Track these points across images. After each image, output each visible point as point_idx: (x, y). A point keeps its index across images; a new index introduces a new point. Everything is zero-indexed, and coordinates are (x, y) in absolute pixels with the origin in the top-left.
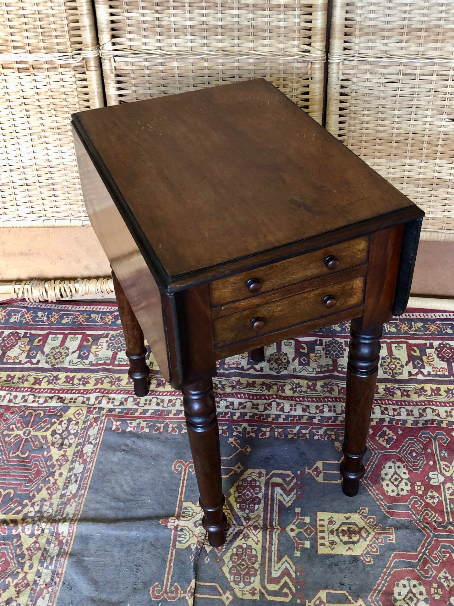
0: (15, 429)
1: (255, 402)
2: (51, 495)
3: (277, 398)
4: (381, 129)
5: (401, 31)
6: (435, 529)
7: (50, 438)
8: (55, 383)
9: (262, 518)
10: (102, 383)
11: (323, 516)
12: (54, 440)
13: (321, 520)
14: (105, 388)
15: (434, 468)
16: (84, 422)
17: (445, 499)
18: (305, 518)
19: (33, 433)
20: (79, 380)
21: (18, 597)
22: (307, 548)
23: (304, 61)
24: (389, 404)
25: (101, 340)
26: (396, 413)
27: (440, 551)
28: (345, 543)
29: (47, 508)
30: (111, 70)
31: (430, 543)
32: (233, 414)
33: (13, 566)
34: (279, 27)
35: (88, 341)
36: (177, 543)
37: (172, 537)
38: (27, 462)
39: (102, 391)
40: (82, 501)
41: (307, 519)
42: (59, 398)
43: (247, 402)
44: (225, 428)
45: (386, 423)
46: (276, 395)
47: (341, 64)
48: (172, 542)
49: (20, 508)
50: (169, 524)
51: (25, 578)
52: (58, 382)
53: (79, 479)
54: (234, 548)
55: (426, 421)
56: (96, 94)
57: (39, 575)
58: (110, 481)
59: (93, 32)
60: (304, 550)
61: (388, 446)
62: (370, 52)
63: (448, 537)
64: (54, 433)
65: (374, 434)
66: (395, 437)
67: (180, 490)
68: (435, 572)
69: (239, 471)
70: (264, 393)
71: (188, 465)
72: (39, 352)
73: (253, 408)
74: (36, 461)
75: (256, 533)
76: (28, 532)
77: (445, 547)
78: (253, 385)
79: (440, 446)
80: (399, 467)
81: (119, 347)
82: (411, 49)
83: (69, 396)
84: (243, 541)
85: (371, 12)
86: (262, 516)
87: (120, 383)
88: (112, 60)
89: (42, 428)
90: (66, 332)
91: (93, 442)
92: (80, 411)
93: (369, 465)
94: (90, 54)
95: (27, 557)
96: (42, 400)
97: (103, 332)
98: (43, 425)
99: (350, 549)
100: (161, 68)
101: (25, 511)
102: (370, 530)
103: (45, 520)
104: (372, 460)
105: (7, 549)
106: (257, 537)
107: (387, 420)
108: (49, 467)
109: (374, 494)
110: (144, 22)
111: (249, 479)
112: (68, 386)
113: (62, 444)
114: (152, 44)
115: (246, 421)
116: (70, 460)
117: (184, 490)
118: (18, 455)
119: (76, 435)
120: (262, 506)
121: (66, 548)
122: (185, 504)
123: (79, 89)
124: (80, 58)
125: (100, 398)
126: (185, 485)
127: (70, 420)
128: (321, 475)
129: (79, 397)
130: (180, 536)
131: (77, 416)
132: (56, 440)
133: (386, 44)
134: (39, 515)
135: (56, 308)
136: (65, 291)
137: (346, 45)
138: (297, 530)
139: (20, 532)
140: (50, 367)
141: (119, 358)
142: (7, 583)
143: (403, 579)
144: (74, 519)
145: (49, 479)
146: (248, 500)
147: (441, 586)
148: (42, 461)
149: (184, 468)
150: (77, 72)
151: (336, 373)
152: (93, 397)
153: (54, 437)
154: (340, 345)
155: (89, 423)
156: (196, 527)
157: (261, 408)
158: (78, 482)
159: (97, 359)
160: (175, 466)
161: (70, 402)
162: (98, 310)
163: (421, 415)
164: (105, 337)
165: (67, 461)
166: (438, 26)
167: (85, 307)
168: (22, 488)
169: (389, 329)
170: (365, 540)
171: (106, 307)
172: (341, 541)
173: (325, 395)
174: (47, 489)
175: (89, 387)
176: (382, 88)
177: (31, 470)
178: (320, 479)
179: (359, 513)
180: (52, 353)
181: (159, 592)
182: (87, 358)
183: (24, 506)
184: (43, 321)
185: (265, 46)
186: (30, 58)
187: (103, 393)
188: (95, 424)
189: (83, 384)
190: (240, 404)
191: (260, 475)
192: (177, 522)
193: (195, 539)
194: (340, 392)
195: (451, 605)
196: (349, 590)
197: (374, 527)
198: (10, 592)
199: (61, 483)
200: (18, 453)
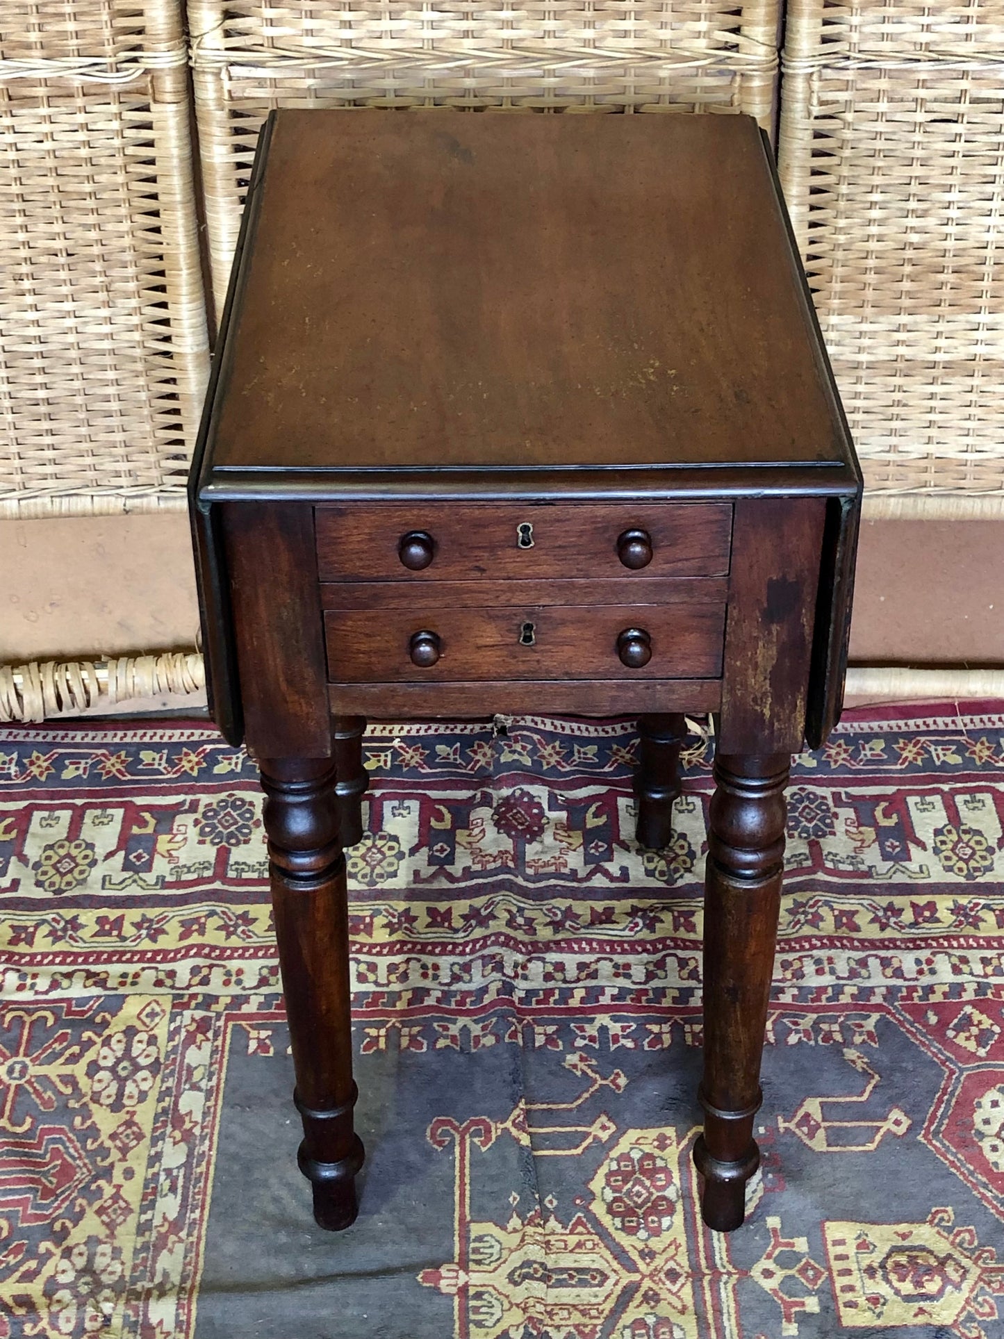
1: (620, 959)
2: (111, 1226)
3: (677, 947)
4: (914, 238)
7: (84, 1083)
8: (71, 937)
9: (683, 1249)
10: (202, 931)
11: (843, 1233)
12: (97, 1087)
13: (836, 1243)
14: (213, 943)
16: (172, 1034)
18: (795, 1240)
19: (34, 1070)
20: (138, 926)
22: (812, 1315)
23: (721, 73)
24: (971, 947)
25: (179, 819)
26: (989, 970)
28: (908, 1298)
29: (107, 1260)
30: (220, 100)
32: (567, 994)
35: (144, 823)
36: (472, 1327)
37: (456, 1312)
38: (30, 1146)
39: (207, 950)
40: (199, 1238)
41: (801, 1245)
42: (90, 975)
43: (598, 960)
44: (551, 1029)
45: (969, 995)
46: (673, 939)
47: (815, 77)
48: (457, 1326)
49: (32, 1264)
50: (443, 1283)
52: (80, 933)
53: (180, 1182)
54: (625, 1327)
56: (175, 162)
58: (265, 1184)
60: (804, 1319)
61: (982, 1052)
62: (886, 46)
64: (93, 1068)
65: (943, 1025)
66: (997, 1029)
67: (457, 1193)
69: (604, 1136)
70: (640, 936)
71: (468, 1128)
72: (13, 859)
73: (617, 975)
74: (55, 1141)
75: (675, 1289)
76: (68, 1327)
78: (607, 917)
81: (231, 835)
82: (989, 38)
83: (115, 969)
84: (645, 1308)
86: (684, 1243)
87: (250, 928)
88: (224, 75)
89: (56, 1056)
90: (79, 802)
91: (203, 1084)
92: (154, 1005)
93: (940, 1101)
94: (164, 60)
96: (43, 983)
97: (181, 798)
98: (58, 1047)
99: (921, 1311)
100: (349, 93)
101: (48, 1270)
102: (966, 1262)
103: (107, 1292)
104: (945, 1089)
106: (679, 1297)
107: (970, 988)
108: (92, 1154)
109: (962, 1173)
111: (636, 1155)
112: (108, 943)
113: (120, 1096)
114: (329, 31)
115: (605, 1009)
116: (148, 1135)
117: (468, 1193)
118: (4, 1131)
119: (155, 1067)
120: (678, 1218)
122: (476, 1229)
123: (130, 150)
124: (135, 70)
125: (205, 971)
126: (467, 1180)
127: (130, 1032)
128: (821, 1134)
129: (143, 969)
130: (476, 1310)
131: (147, 1021)
132: (103, 1085)
133: (927, 28)
134: (88, 1279)
135: (40, 739)
136: (70, 691)
137: (829, 30)
138: (780, 1274)
139: (44, 1330)
140: (50, 895)
141: (237, 863)
144: (188, 1285)
145: (99, 1188)
146: (640, 1206)
148: (70, 1140)
149: (457, 1137)
150: (127, 106)
151: (821, 876)
152: (183, 968)
153: (96, 1077)
154: (822, 804)
155: (183, 1034)
156: (516, 1284)
157: (638, 973)
158: (180, 1191)
159: (177, 869)
160: (433, 1135)
161: (123, 984)
162: (156, 739)
164: (186, 812)
165: (139, 1137)
167: (120, 734)
168: (30, 1211)
169: (942, 758)
170: (958, 1287)
171: (178, 732)
172: (897, 1292)
173: (802, 933)
174: (100, 1212)
175: (165, 942)
176: (918, 137)
177: (46, 1164)
178: (819, 1143)
179: (931, 1222)
180: (48, 858)
182: (148, 867)
183: (42, 1260)
184: (8, 776)
185: (625, 34)
187: (208, 956)
188: (200, 1037)
189: (148, 935)
190: (582, 966)
191: (662, 1143)
192: (463, 1278)
193: (517, 1316)
194: (838, 924)
197: (974, 1255)
199: (133, 1194)
200: (4, 1121)
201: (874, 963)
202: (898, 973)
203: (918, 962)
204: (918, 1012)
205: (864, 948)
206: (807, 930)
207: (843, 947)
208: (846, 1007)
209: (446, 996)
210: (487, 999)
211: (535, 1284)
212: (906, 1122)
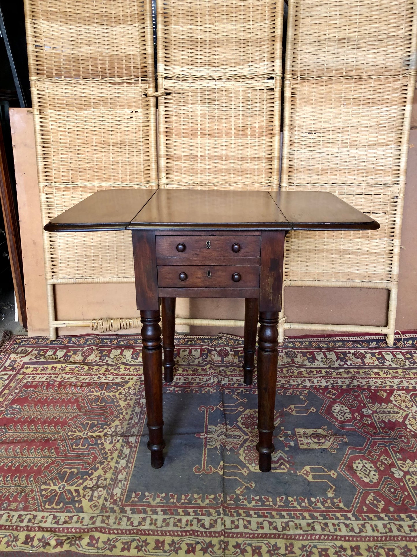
0: (95, 392)
2: (121, 423)
6: (371, 435)
7: (118, 396)
8: (118, 371)
11: (300, 430)
12: (121, 397)
13: (298, 432)
15: (364, 407)
16: (139, 389)
17: (375, 421)
19: (106, 394)
20: (134, 369)
21: (105, 475)
22: (292, 446)
23: (268, 185)
24: (330, 378)
26: (335, 382)
27: (378, 446)
28: (316, 443)
29: (120, 429)
31: (370, 442)
32: (234, 384)
33: (100, 458)
34: (255, 169)
35: (137, 352)
36: (208, 446)
37: (204, 442)
38: (104, 408)
40: (142, 426)
41: (289, 432)
42: (121, 378)
44: (229, 390)
45: (330, 387)
47: (287, 187)
48: (204, 445)
49: (102, 430)
50: (201, 436)
51: (108, 465)
52: (120, 370)
53: (139, 415)
54: (245, 446)
55: (354, 386)
57: (117, 462)
59: (156, 172)
60: (290, 447)
61: (334, 397)
62: (302, 181)
63: (381, 439)
64: (120, 394)
65: (324, 392)
66: (337, 393)
67: (205, 419)
68: (377, 457)
69: (241, 410)
71: (208, 408)
72: (107, 357)
74: (110, 407)
76: (109, 442)
77: (381, 444)
79: (366, 396)
80: (342, 407)
82: (324, 179)
83: (127, 377)
84: (250, 443)
85: (302, 161)
89: (112, 391)
90: (123, 348)
92: (136, 383)
93: (324, 406)
94: (154, 183)
95: (109, 454)
96: (111, 379)
98: (112, 389)
99: (320, 445)
101: (105, 431)
102: (331, 436)
103: (119, 435)
104: (325, 404)
105: (95, 450)
108: (118, 410)
109: (329, 420)
110: (184, 167)
111: (249, 414)
112: (127, 372)
113: (126, 399)
115: (242, 388)
116: (132, 406)
117: (208, 420)
118: (98, 405)
119: (135, 394)
121: (135, 449)
122: (209, 427)
124: (148, 186)
126: (208, 418)
127: (130, 388)
129: (134, 377)
130: (209, 442)
131: (134, 386)
133: (310, 177)
134: (115, 433)
135: (115, 338)
137: (290, 178)
138: (284, 437)
139: (103, 442)
140: (114, 364)
142: (97, 466)
143: (358, 460)
144: (139, 434)
145: (120, 416)
146: (249, 424)
147: (383, 463)
148: (113, 407)
149: (206, 409)
151: (294, 365)
152: (143, 377)
155: (142, 388)
158: (139, 417)
160: (200, 409)
161: (129, 379)
163: (351, 383)
165: (130, 407)
166: (337, 168)
167: (134, 337)
168: (102, 420)
169: (322, 345)
170: (329, 441)
172: (313, 442)
174: (119, 420)
175: (139, 372)
177: (107, 411)
178: (294, 413)
179: (322, 429)
180: (115, 357)
181: (199, 469)
182: (137, 359)
183: (104, 429)
184: (108, 344)
185: (248, 178)
189: (136, 371)
190: (237, 380)
191: (255, 412)
192: (206, 436)
193: (219, 443)
194: (298, 373)
195: (393, 473)
196: (324, 466)
197: (333, 435)
198: (100, 472)
199: (127, 417)
200: (98, 403)
201: (307, 381)
202: (313, 382)
203: (317, 381)
204: (318, 390)
206: (291, 374)
207: (300, 377)
208: (300, 388)
209: (205, 384)
210: (214, 384)
211: (224, 436)
212: (315, 410)
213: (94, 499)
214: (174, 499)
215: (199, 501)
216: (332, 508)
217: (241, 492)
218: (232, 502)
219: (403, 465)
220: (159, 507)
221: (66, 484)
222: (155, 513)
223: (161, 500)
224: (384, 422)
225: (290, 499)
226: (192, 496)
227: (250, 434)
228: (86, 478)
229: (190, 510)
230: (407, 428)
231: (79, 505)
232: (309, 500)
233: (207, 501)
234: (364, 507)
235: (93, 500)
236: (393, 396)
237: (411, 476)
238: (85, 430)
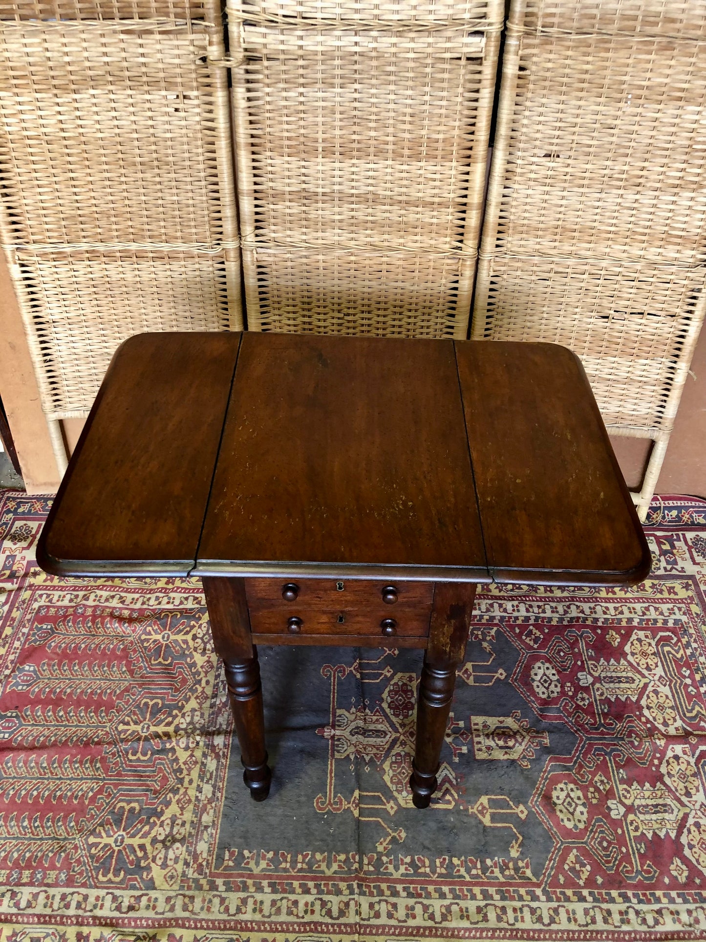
0: (152, 633)
2: (200, 704)
4: (529, 324)
5: (556, 230)
6: (587, 732)
7: (191, 643)
8: (188, 582)
11: (478, 720)
12: (196, 645)
13: (475, 724)
15: (582, 668)
17: (596, 700)
18: (459, 722)
19: (172, 637)
21: (182, 814)
22: (464, 754)
23: (454, 258)
24: (534, 601)
26: (540, 610)
27: (594, 754)
28: (501, 748)
29: (199, 718)
30: (253, 261)
31: (583, 747)
33: (172, 781)
34: (432, 224)
36: (336, 753)
37: (330, 747)
38: (170, 670)
41: (462, 724)
42: (195, 599)
45: (532, 622)
47: (492, 261)
48: (330, 752)
49: (170, 719)
50: (325, 734)
51: (185, 794)
52: (191, 580)
53: (227, 687)
54: (393, 755)
55: (571, 618)
57: (199, 790)
59: (235, 223)
60: (461, 755)
61: (535, 646)
62: (522, 250)
63: (600, 739)
64: (195, 637)
65: (521, 633)
66: (542, 636)
67: (332, 697)
68: (591, 776)
69: (389, 675)
71: (336, 669)
75: (413, 740)
76: (183, 746)
77: (598, 750)
79: (587, 644)
80: (548, 668)
82: (564, 248)
84: (401, 749)
85: (525, 211)
88: (254, 252)
89: (181, 631)
93: (518, 666)
94: (231, 245)
95: (185, 772)
96: (177, 602)
98: (181, 627)
99: (506, 753)
100: (304, 260)
101: (176, 722)
102: (524, 733)
103: (198, 732)
104: (520, 661)
105: (163, 764)
106: (414, 743)
107: (533, 618)
108: (194, 674)
109: (525, 696)
110: (290, 215)
111: (401, 683)
113: (205, 650)
114: (297, 236)
116: (216, 667)
117: (336, 696)
118: (160, 662)
120: (415, 711)
121: (224, 761)
122: (338, 712)
123: (217, 279)
124: (219, 248)
126: (336, 691)
128: (472, 678)
130: (337, 746)
132: (198, 645)
133: (539, 243)
134: (191, 726)
137: (499, 242)
138: (453, 736)
139: (174, 746)
142: (168, 798)
143: (561, 782)
144: (229, 730)
145: (196, 688)
146: (400, 705)
147: (597, 789)
148: (186, 667)
149: (332, 673)
150: (216, 262)
153: (196, 642)
156: (353, 736)
158: (227, 691)
160: (323, 672)
163: (566, 612)
165: (212, 667)
166: (593, 228)
168: (170, 697)
170: (520, 744)
172: (497, 745)
174: (196, 698)
176: (533, 285)
177: (176, 678)
178: (471, 681)
179: (512, 716)
181: (323, 803)
183: (174, 718)
185: (416, 242)
186: (165, 248)
191: (411, 679)
192: (333, 732)
193: (352, 749)
195: (609, 809)
196: (509, 795)
197: (528, 731)
198: (174, 809)
199: (209, 691)
200: (160, 660)
201: (496, 606)
202: (505, 610)
203: (513, 606)
204: (512, 627)
205: (492, 599)
207: (484, 598)
208: (483, 624)
211: (360, 736)
212: (505, 674)
213: (169, 863)
214: (286, 862)
215: (323, 866)
216: (515, 879)
217: (385, 848)
218: (371, 868)
219: (626, 794)
220: (265, 877)
221: (124, 833)
222: (259, 889)
223: (268, 865)
224: (608, 700)
225: (455, 861)
226: (313, 856)
227: (400, 730)
228: (154, 821)
229: (311, 884)
230: (642, 715)
231: (148, 875)
232: (483, 862)
233: (335, 867)
234: (561, 877)
235: (167, 866)
236: (629, 644)
237: (636, 815)
238: (145, 720)
